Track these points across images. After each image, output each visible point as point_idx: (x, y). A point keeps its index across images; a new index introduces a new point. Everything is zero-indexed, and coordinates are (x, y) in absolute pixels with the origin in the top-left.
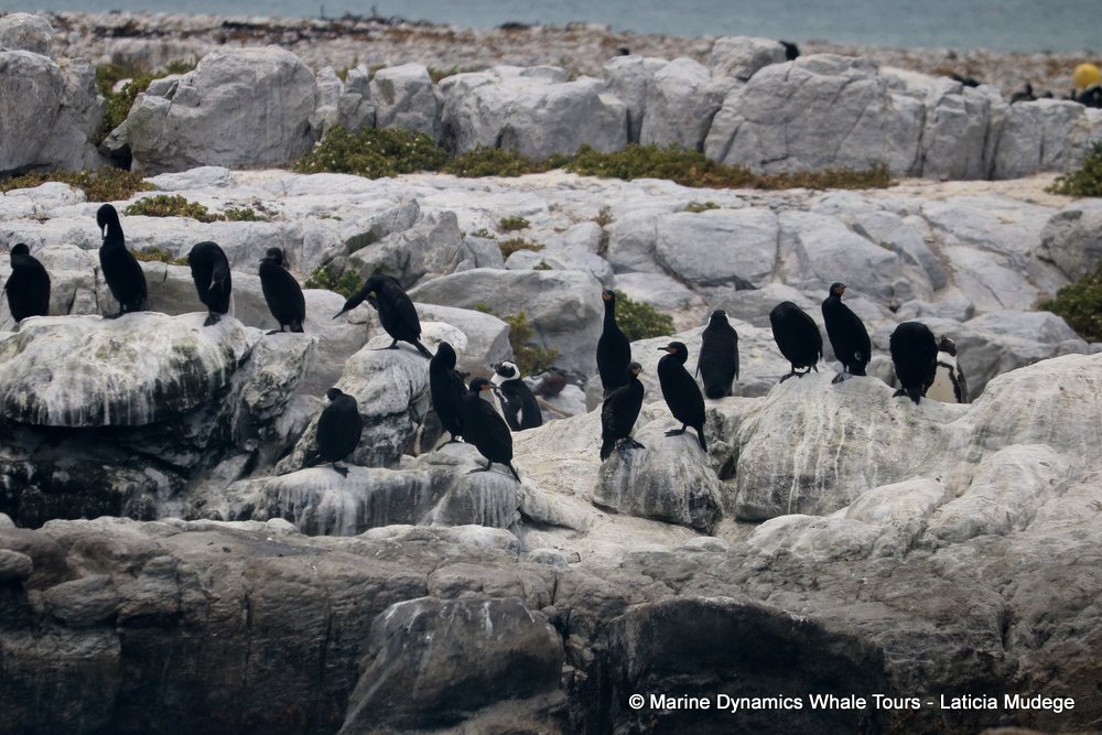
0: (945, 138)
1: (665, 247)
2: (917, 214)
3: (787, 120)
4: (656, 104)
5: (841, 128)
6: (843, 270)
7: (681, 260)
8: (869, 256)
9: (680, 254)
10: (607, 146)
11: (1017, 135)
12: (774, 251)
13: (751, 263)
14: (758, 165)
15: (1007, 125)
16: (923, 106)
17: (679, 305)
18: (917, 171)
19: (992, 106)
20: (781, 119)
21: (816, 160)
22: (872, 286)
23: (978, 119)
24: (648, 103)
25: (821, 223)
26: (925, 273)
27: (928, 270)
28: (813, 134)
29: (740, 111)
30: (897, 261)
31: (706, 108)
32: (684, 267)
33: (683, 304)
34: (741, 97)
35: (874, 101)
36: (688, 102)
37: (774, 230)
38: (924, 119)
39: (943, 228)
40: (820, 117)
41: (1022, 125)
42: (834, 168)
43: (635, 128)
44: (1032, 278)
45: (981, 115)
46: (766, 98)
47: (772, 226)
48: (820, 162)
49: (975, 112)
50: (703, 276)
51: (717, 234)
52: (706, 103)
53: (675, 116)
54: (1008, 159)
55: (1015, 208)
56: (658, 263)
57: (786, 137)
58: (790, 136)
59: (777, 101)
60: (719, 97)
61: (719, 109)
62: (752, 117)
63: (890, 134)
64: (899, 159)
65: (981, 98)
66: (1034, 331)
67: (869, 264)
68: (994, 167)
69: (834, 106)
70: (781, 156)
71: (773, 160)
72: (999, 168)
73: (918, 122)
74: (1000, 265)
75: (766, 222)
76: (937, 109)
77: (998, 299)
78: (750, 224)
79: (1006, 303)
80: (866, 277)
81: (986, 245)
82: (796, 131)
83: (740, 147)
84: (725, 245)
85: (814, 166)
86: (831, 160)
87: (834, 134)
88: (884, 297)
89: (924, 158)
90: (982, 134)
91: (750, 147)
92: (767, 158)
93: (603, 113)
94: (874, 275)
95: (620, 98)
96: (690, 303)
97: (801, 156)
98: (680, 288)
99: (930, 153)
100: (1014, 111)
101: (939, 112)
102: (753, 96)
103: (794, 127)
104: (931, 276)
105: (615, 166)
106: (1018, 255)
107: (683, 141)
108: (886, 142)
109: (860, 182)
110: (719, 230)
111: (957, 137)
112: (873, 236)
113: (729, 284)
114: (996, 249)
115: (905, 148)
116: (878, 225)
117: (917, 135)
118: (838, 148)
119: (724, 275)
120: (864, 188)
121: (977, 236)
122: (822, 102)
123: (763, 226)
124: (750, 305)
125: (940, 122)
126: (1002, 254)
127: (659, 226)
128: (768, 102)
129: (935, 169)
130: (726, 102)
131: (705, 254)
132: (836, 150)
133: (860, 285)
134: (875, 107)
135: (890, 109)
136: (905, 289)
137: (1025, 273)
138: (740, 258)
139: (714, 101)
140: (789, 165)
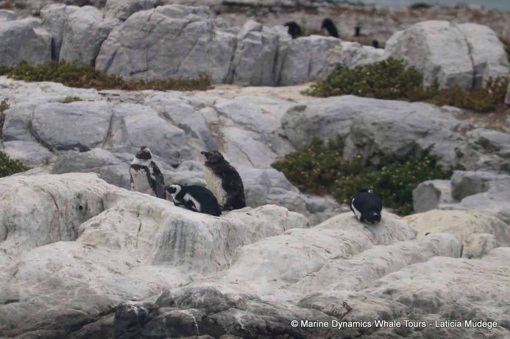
0: (247, 59)
1: (38, 125)
2: (211, 106)
3: (148, 46)
4: (68, 35)
5: (182, 52)
6: (149, 141)
7: (47, 133)
8: (166, 132)
9: (46, 129)
10: (38, 61)
11: (294, 58)
12: (107, 128)
13: (91, 135)
14: (128, 75)
15: (289, 52)
16: (236, 39)
17: (43, 162)
18: (229, 80)
19: (281, 39)
20: (144, 46)
21: (165, 72)
22: (166, 151)
23: (270, 48)
24: (64, 34)
25: (141, 110)
26: (203, 143)
27: (205, 142)
28: (164, 56)
29: (118, 40)
30: (184, 136)
31: (98, 38)
32: (48, 137)
33: (45, 161)
34: (120, 31)
35: (204, 35)
36: (86, 34)
37: (108, 115)
38: (235, 47)
39: (226, 115)
40: (169, 44)
41: (297, 52)
42: (175, 77)
43: (56, 50)
44: (274, 147)
45: (272, 45)
46: (135, 32)
47: (108, 112)
48: (168, 73)
49: (268, 43)
50: (60, 143)
51: (71, 117)
52: (98, 34)
53: (77, 43)
54: (290, 73)
55: (276, 104)
56: (33, 135)
57: (147, 57)
58: (149, 56)
59: (142, 34)
60: (107, 31)
61: (106, 38)
62: (126, 44)
63: (212, 56)
64: (218, 72)
65: (272, 34)
66: (252, 180)
67: (165, 137)
68: (280, 79)
69: (178, 38)
70: (143, 69)
71: (139, 72)
72: (283, 79)
73: (231, 49)
74: (255, 139)
75: (105, 110)
76: (244, 40)
77: (250, 161)
78: (94, 111)
79: (255, 163)
80: (163, 145)
81: (249, 126)
82: (154, 53)
83: (117, 63)
84: (75, 124)
85: (164, 75)
86: (175, 72)
87: (178, 55)
88: (173, 158)
89: (234, 72)
90: (272, 57)
91: (124, 63)
92: (134, 70)
93: (35, 40)
94: (168, 144)
95: (48, 31)
96: (50, 160)
97: (156, 70)
98: (44, 151)
99: (237, 69)
100: (293, 43)
101: (244, 43)
102: (128, 31)
103: (152, 51)
104: (207, 146)
105: (36, 74)
106: (268, 133)
107: (82, 59)
108: (210, 61)
109: (189, 87)
110: (73, 114)
111: (255, 59)
112: (174, 119)
113: (75, 148)
114: (254, 128)
115: (222, 65)
116: (178, 113)
117: (230, 57)
118: (180, 65)
119: (72, 143)
120: (191, 90)
121: (245, 120)
122: (171, 35)
123: (103, 112)
124: (79, 161)
125: (245, 49)
126: (258, 132)
127: (36, 111)
128: (136, 34)
129: (240, 79)
130: (111, 34)
131: (62, 129)
132: (178, 66)
133: (159, 150)
134: (204, 39)
135: (214, 40)
136: (187, 153)
137: (270, 145)
138: (84, 132)
139: (103, 33)
140: (148, 75)
